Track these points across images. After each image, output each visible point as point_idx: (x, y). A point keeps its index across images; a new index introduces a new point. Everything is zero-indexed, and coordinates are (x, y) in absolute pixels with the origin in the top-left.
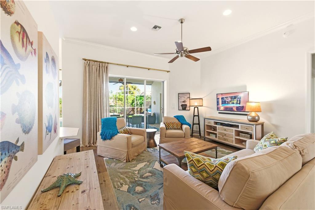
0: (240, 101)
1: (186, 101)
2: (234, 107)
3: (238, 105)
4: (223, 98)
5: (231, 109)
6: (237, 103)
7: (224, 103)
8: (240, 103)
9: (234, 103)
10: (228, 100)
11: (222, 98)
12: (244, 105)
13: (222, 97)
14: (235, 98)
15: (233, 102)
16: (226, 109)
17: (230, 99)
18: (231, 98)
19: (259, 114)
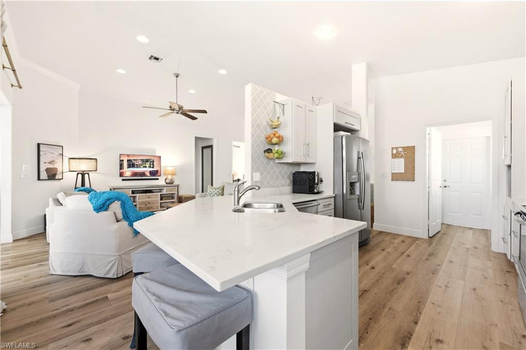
0: (153, 164)
1: (56, 160)
2: (146, 171)
3: (151, 169)
4: (131, 160)
5: (143, 174)
6: (150, 167)
7: (132, 167)
8: (153, 167)
9: (146, 167)
10: (137, 163)
11: (128, 161)
12: (159, 169)
13: (129, 159)
14: (147, 161)
15: (145, 165)
16: (135, 174)
17: (140, 162)
18: (143, 160)
19: (174, 177)
